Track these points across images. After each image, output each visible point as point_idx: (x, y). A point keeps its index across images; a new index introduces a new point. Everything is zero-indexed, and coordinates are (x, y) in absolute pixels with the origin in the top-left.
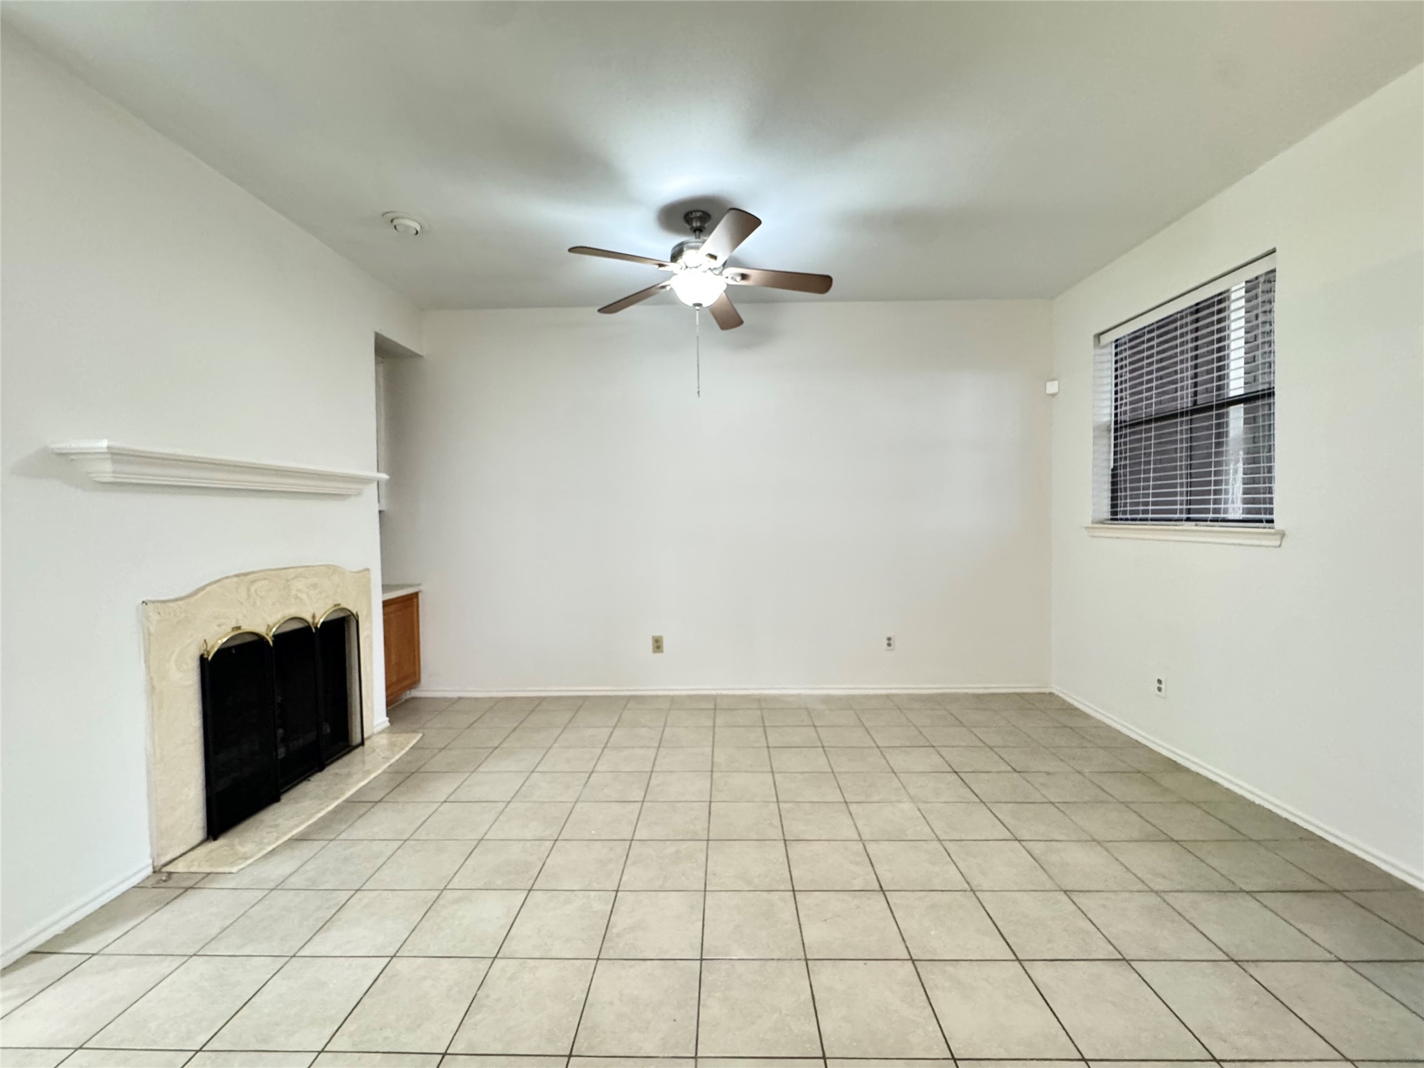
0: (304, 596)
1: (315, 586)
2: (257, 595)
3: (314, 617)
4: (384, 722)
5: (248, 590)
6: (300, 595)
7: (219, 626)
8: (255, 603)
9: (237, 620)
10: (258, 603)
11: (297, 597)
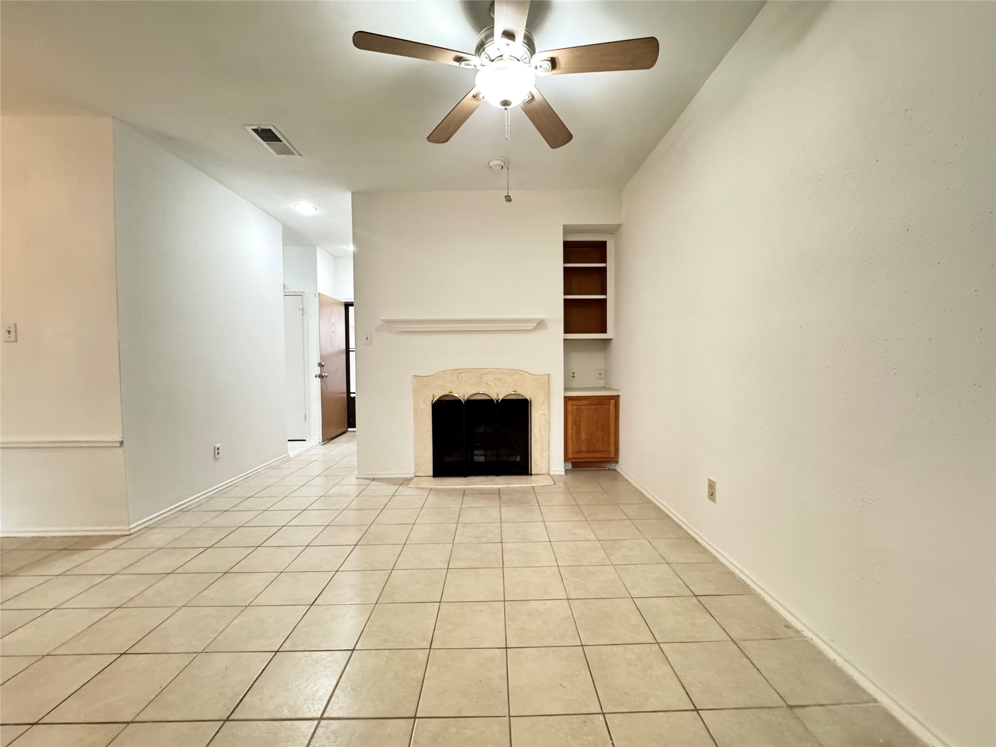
0: (492, 384)
1: (500, 379)
2: (462, 379)
3: (498, 394)
4: (561, 471)
5: (458, 376)
6: (489, 382)
7: (442, 390)
8: (461, 383)
9: (451, 389)
10: (463, 383)
11: (487, 383)
